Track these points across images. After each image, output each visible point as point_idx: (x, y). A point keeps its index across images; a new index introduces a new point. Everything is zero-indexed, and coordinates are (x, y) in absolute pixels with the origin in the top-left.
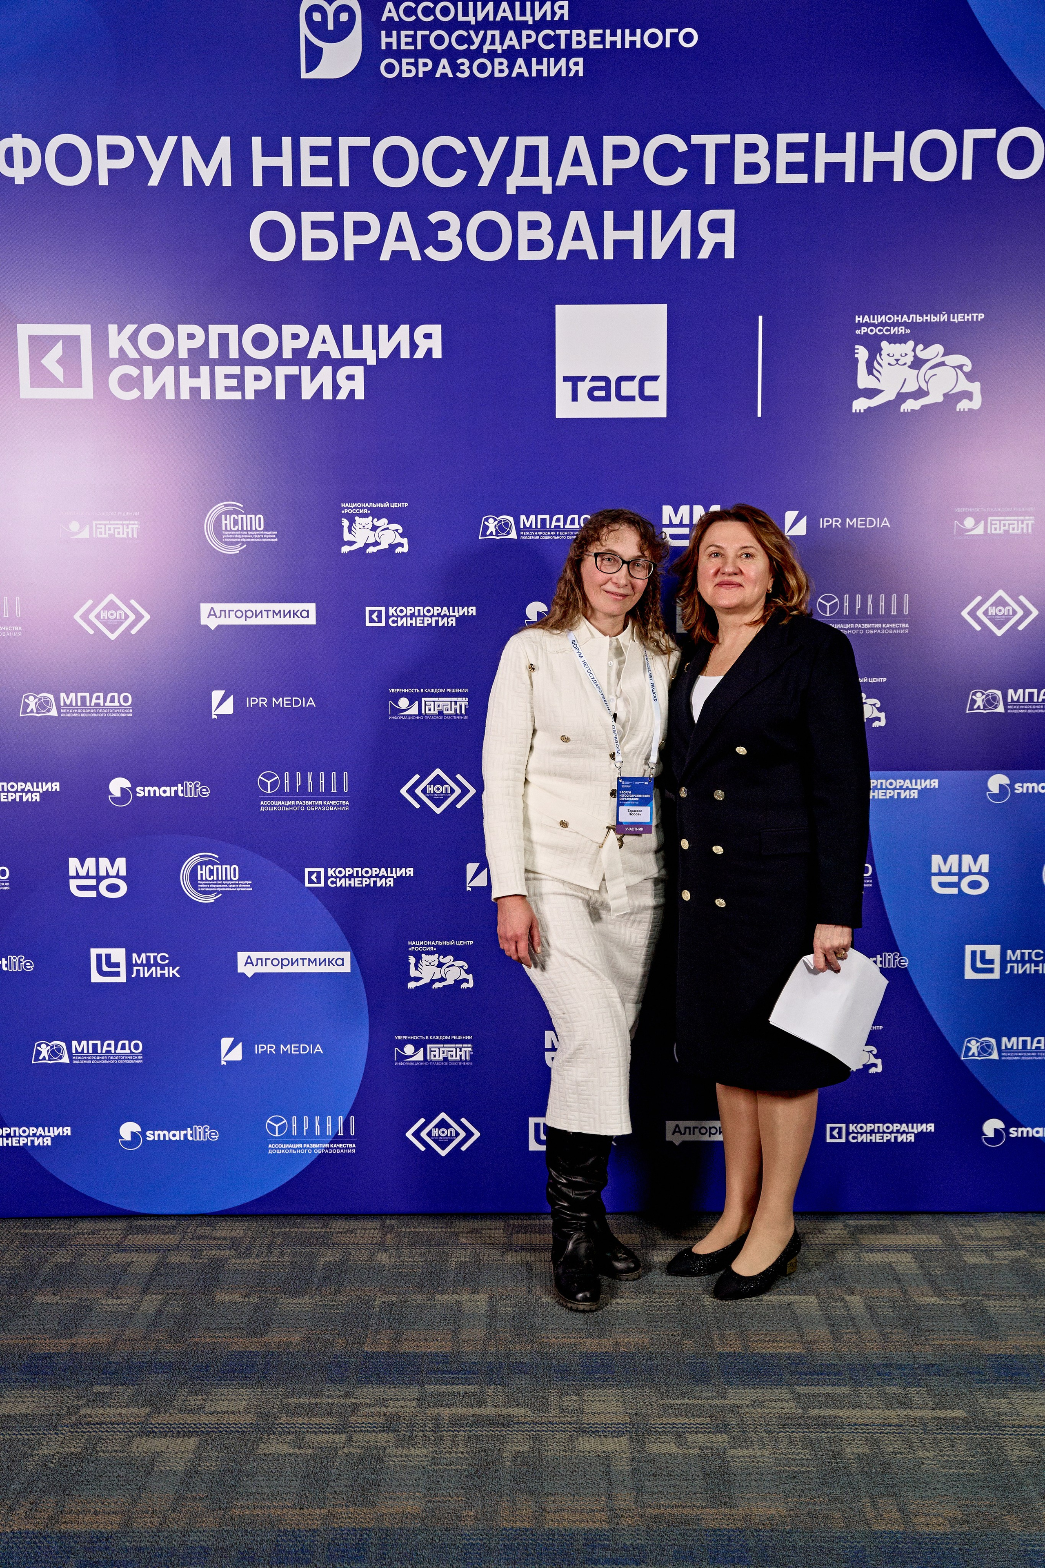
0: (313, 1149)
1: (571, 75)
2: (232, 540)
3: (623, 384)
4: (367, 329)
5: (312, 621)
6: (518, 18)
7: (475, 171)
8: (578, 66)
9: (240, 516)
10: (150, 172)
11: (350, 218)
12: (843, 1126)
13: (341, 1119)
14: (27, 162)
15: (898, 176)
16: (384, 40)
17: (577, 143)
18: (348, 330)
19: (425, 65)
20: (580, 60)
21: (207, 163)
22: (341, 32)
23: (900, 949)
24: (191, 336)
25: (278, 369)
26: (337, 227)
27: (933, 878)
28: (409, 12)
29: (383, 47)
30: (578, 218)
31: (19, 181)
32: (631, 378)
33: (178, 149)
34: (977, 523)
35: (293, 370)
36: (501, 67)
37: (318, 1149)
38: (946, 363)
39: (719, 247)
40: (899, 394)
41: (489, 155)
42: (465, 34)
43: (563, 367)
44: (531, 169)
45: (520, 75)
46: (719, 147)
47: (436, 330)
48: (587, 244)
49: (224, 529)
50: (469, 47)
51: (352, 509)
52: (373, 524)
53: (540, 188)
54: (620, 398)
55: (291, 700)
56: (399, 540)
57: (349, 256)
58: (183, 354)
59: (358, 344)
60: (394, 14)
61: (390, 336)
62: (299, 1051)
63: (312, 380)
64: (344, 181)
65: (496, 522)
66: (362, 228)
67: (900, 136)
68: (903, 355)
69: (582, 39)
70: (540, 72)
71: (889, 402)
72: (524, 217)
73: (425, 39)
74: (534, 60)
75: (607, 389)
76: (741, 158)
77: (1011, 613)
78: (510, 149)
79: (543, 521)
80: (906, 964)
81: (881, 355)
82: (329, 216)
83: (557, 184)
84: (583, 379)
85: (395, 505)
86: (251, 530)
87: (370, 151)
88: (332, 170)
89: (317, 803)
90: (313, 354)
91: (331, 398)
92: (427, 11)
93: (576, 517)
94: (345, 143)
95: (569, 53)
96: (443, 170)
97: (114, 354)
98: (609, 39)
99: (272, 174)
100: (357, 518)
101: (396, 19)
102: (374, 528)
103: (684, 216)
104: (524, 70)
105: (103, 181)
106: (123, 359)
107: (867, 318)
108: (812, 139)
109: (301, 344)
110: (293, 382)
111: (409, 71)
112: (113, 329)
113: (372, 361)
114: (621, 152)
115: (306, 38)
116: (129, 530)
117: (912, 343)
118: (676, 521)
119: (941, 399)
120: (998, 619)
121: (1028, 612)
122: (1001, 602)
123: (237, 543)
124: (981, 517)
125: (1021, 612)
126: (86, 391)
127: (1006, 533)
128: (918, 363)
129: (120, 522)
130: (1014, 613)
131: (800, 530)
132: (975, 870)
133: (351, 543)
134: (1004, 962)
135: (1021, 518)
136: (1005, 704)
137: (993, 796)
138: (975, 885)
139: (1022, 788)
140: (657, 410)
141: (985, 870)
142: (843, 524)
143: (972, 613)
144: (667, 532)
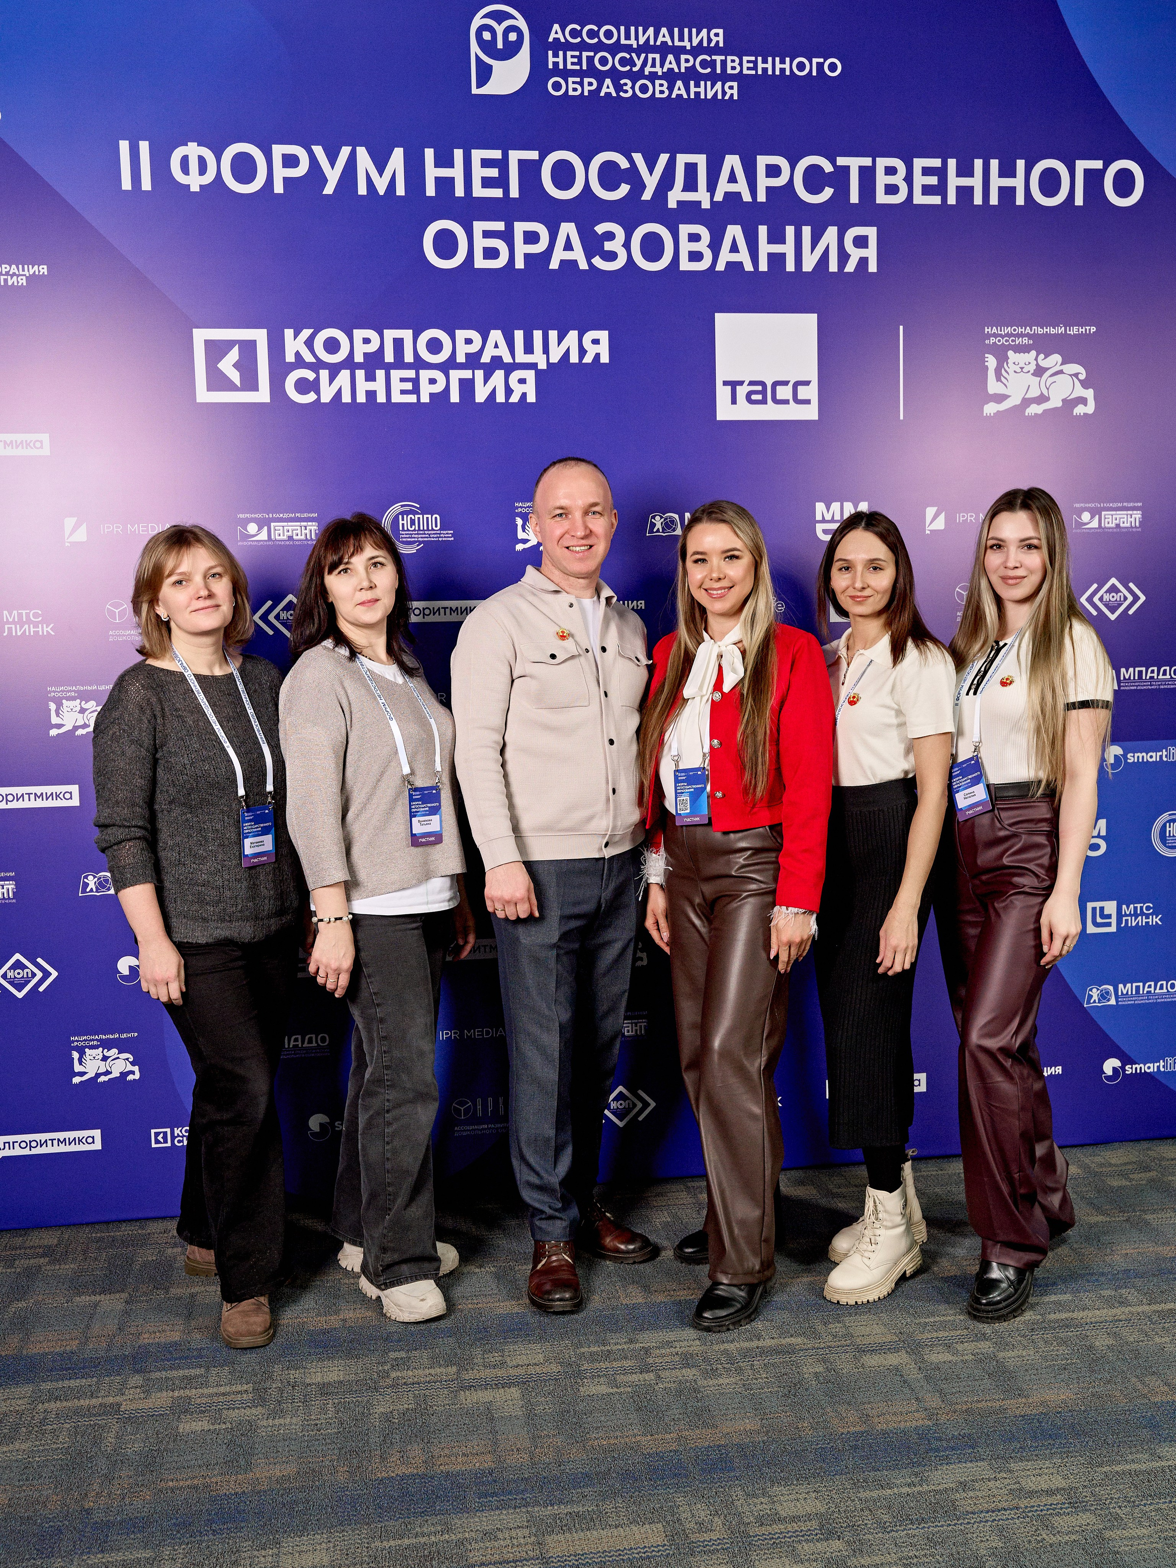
0: (497, 1129)
1: (727, 97)
2: (409, 540)
3: (778, 388)
4: (538, 335)
6: (677, 43)
7: (639, 186)
8: (733, 90)
9: (417, 516)
10: (325, 181)
11: (520, 228)
14: (203, 169)
15: (1020, 200)
16: (551, 59)
17: (732, 161)
18: (519, 335)
19: (589, 85)
20: (735, 84)
21: (381, 173)
22: (510, 51)
24: (367, 341)
25: (452, 373)
26: (507, 236)
28: (574, 33)
29: (551, 66)
30: (734, 231)
31: (195, 188)
32: (786, 383)
33: (352, 159)
34: (1092, 517)
35: (467, 374)
36: (661, 88)
37: (502, 1128)
38: (1063, 371)
39: (863, 262)
40: (1024, 399)
41: (651, 171)
42: (628, 56)
43: (722, 373)
44: (690, 185)
45: (679, 96)
46: (861, 170)
47: (603, 336)
48: (743, 256)
49: (401, 529)
50: (631, 69)
51: (525, 508)
53: (699, 203)
54: (776, 401)
57: (520, 264)
58: (359, 358)
59: (529, 349)
60: (560, 35)
61: (560, 341)
62: (482, 1035)
63: (485, 383)
64: (514, 193)
65: (663, 519)
66: (531, 238)
67: (1021, 164)
68: (1027, 363)
69: (736, 64)
70: (697, 94)
71: (1015, 407)
72: (685, 230)
73: (590, 60)
74: (692, 83)
75: (764, 392)
76: (882, 180)
77: (1122, 599)
78: (671, 165)
81: (1008, 363)
82: (500, 226)
83: (715, 200)
84: (741, 383)
86: (428, 530)
87: (539, 163)
88: (502, 182)
90: (486, 359)
91: (503, 401)
92: (592, 34)
94: (515, 156)
95: (725, 77)
96: (609, 184)
97: (290, 358)
98: (760, 66)
99: (444, 184)
101: (563, 40)
103: (832, 232)
104: (683, 92)
105: (279, 188)
106: (300, 362)
107: (994, 330)
108: (945, 164)
109: (474, 348)
110: (467, 386)
111: (575, 90)
112: (289, 333)
113: (543, 366)
114: (773, 171)
115: (476, 55)
116: (308, 531)
117: (1033, 353)
118: (828, 517)
119: (1060, 404)
120: (1111, 604)
121: (1136, 598)
122: (1113, 589)
123: (414, 542)
124: (1094, 512)
125: (1130, 598)
126: (263, 395)
127: (1118, 526)
128: (1039, 371)
129: (298, 524)
130: (1125, 599)
131: (939, 525)
132: (1095, 834)
133: (524, 541)
134: (1120, 916)
135: (1129, 512)
136: (1119, 682)
137: (1109, 766)
138: (1095, 847)
139: (1133, 758)
140: (810, 412)
141: (1103, 834)
142: (977, 518)
143: (1090, 600)
144: (820, 527)
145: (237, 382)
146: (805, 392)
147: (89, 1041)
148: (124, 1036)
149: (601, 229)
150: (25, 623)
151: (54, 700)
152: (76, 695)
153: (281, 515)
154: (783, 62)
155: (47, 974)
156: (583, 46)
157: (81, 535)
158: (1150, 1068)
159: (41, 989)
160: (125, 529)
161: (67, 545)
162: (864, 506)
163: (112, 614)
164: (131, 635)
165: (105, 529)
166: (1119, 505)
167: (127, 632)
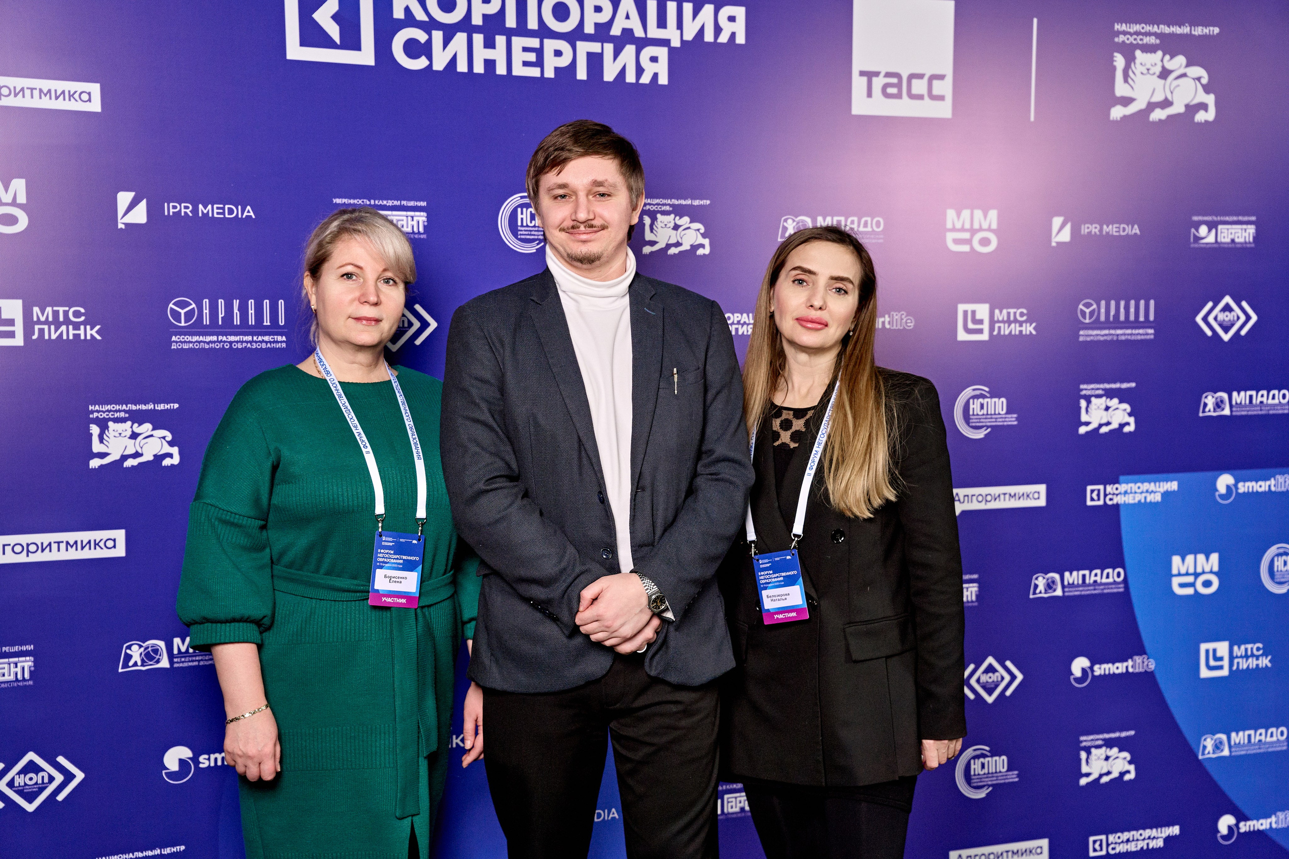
2: (528, 237)
3: (915, 82)
4: (671, 7)
12: (1103, 837)
18: (652, 6)
23: (1148, 651)
25: (579, 44)
27: (1173, 579)
32: (920, 76)
34: (1210, 230)
35: (595, 47)
38: (1188, 74)
40: (1148, 103)
43: (859, 62)
47: (740, 12)
49: (519, 224)
51: (655, 205)
52: (675, 223)
54: (910, 96)
56: (700, 240)
58: (477, 20)
59: (662, 23)
61: (695, 16)
63: (614, 60)
65: (795, 223)
68: (1154, 64)
71: (1141, 111)
75: (899, 86)
77: (1235, 318)
79: (839, 222)
80: (1152, 666)
81: (1135, 64)
84: (877, 74)
85: (696, 203)
90: (616, 31)
91: (633, 81)
93: (869, 219)
97: (399, 13)
100: (659, 216)
102: (676, 227)
106: (410, 20)
107: (1124, 27)
109: (604, 17)
110: (595, 61)
113: (676, 43)
116: (415, 223)
117: (1160, 53)
118: (958, 225)
119: (1182, 110)
120: (1225, 324)
121: (1248, 318)
122: (1227, 308)
123: (534, 240)
124: (1212, 226)
125: (1243, 318)
126: (366, 56)
127: (1233, 241)
128: (1164, 74)
129: (404, 213)
130: (1238, 318)
131: (1065, 236)
132: (1207, 569)
133: (652, 243)
134: (1232, 658)
135: (1244, 227)
136: (1231, 406)
137: (1221, 496)
138: (1207, 584)
139: (1243, 487)
140: (944, 110)
141: (1216, 568)
142: (1101, 230)
143: (1205, 319)
144: (950, 236)
145: (336, 37)
146: (939, 87)
148: (167, 851)
150: (61, 324)
151: (97, 421)
152: (127, 415)
153: (385, 202)
155: (69, 777)
157: (139, 215)
158: (1262, 824)
159: (60, 798)
160: (195, 210)
161: (121, 226)
162: (993, 214)
163: (177, 316)
164: (200, 342)
165: (170, 209)
166: (1235, 218)
167: (195, 338)
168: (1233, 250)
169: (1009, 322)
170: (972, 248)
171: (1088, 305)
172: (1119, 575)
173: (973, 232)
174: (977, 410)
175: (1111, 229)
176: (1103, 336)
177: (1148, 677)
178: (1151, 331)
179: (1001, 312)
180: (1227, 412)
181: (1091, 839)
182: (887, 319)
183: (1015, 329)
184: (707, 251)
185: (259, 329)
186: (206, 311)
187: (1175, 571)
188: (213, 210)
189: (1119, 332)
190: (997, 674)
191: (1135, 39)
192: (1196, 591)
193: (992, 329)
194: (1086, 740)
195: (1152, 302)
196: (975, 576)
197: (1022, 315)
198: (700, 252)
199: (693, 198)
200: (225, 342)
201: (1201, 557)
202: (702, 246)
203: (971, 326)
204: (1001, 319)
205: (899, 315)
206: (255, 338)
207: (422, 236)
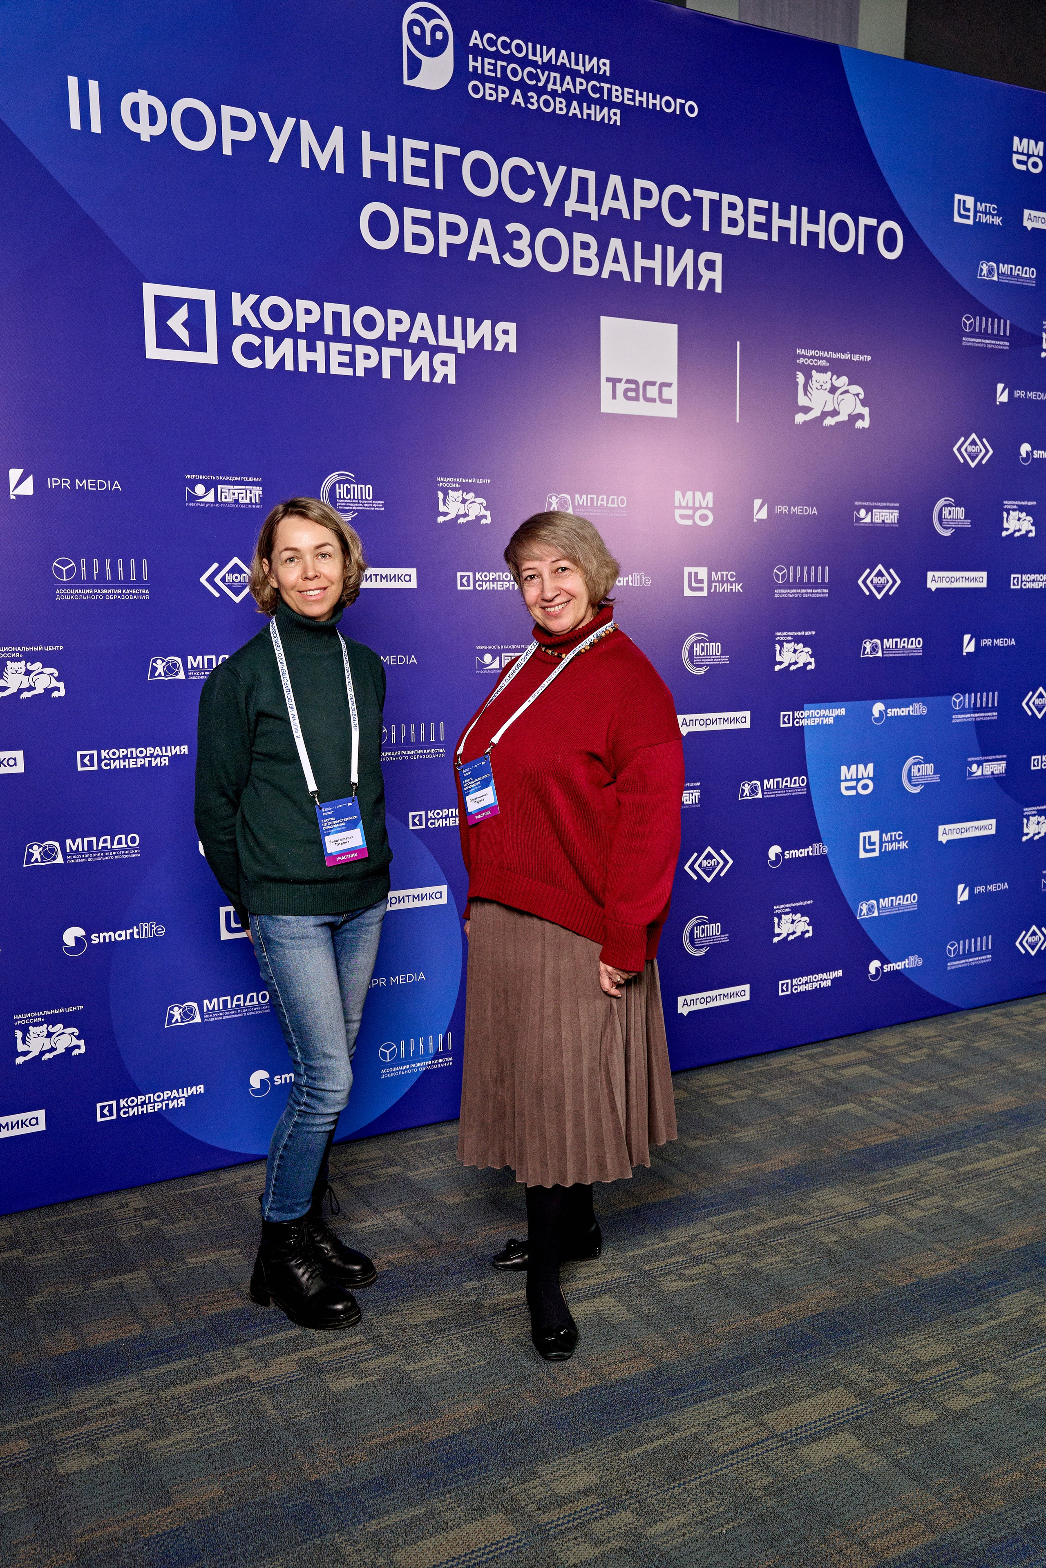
0: (418, 1068)
1: (612, 122)
2: (345, 508)
3: (648, 387)
4: (458, 321)
5: (413, 584)
6: (574, 67)
7: (542, 193)
8: (616, 117)
9: (352, 485)
10: (271, 149)
11: (444, 218)
12: (789, 981)
13: (441, 1037)
14: (153, 120)
15: (822, 245)
16: (471, 63)
17: (615, 181)
18: (442, 319)
19: (503, 93)
20: (618, 111)
21: (322, 148)
22: (436, 49)
23: (824, 839)
24: (308, 312)
25: (384, 349)
26: (433, 224)
27: (842, 783)
28: (491, 42)
29: (471, 70)
30: (616, 244)
31: (145, 138)
32: (653, 384)
33: (296, 131)
34: (867, 514)
35: (397, 352)
36: (561, 106)
37: (422, 1067)
38: (850, 391)
39: (712, 283)
40: (823, 413)
42: (534, 72)
43: (607, 370)
44: (583, 198)
45: (575, 115)
46: (712, 201)
47: (512, 327)
48: (622, 267)
49: (338, 497)
50: (537, 84)
51: (447, 483)
52: (463, 498)
53: (589, 215)
54: (646, 399)
55: (396, 658)
56: (483, 512)
58: (301, 328)
59: (450, 334)
60: (479, 42)
61: (476, 329)
62: (406, 980)
63: (413, 363)
64: (439, 185)
65: (558, 499)
66: (453, 229)
67: (822, 213)
68: (825, 382)
69: (619, 94)
70: (589, 115)
71: (817, 418)
72: (578, 237)
73: (504, 69)
74: (585, 105)
75: (636, 390)
76: (726, 214)
77: (886, 582)
78: (567, 177)
79: (592, 499)
80: (826, 851)
81: (812, 381)
82: (426, 214)
83: (602, 213)
84: (620, 380)
85: (480, 481)
86: (362, 499)
87: (460, 160)
88: (428, 172)
89: (419, 752)
90: (413, 339)
91: (428, 380)
93: (615, 497)
94: (441, 150)
95: (611, 105)
96: (517, 187)
97: (237, 321)
98: (638, 98)
99: (379, 167)
101: (481, 47)
102: (464, 501)
103: (689, 253)
104: (578, 112)
105: (227, 150)
106: (246, 327)
107: (803, 352)
108: (770, 205)
109: (404, 328)
110: (397, 364)
111: (491, 95)
112: (236, 296)
113: (461, 350)
114: (646, 194)
115: (408, 49)
116: (252, 495)
117: (830, 374)
118: (684, 504)
119: (846, 418)
120: (879, 586)
121: (895, 582)
122: (880, 574)
123: (350, 511)
124: (869, 509)
125: (891, 582)
126: (210, 357)
127: (884, 522)
128: (833, 390)
129: (244, 487)
130: (888, 582)
131: (763, 514)
132: (865, 776)
133: (445, 514)
134: (881, 842)
135: (891, 511)
136: (883, 650)
137: (875, 719)
138: (865, 787)
139: (891, 712)
140: (671, 411)
141: (871, 775)
142: (789, 511)
143: (864, 582)
144: (678, 512)
145: (186, 341)
146: (668, 393)
147: (33, 1018)
148: (70, 1010)
149: (511, 228)
152: (21, 656)
153: (228, 478)
154: (654, 98)
156: (497, 56)
157: (27, 488)
158: (899, 966)
160: (73, 484)
161: (12, 497)
162: (710, 495)
163: (59, 572)
164: (79, 595)
165: (53, 483)
166: (885, 504)
167: (76, 591)
168: (882, 529)
169: (722, 582)
170: (694, 522)
171: (780, 570)
172: (803, 781)
173: (695, 509)
174: (699, 652)
175: (797, 510)
176: (792, 594)
177: (823, 858)
178: (826, 591)
179: (716, 575)
180: (880, 654)
181: (781, 983)
182: (631, 578)
183: (727, 587)
184: (488, 521)
185: (127, 584)
186: (84, 569)
187: (843, 778)
188: (88, 484)
189: (803, 591)
190: (714, 860)
191: (812, 362)
192: (857, 792)
193: (709, 588)
194: (779, 909)
195: (827, 568)
196: (698, 784)
197: (732, 576)
198: (484, 521)
199: (477, 478)
200: (99, 594)
201: (861, 767)
202: (485, 517)
203: (694, 585)
204: (716, 579)
205: (639, 575)
206: (124, 591)
207: (258, 507)
